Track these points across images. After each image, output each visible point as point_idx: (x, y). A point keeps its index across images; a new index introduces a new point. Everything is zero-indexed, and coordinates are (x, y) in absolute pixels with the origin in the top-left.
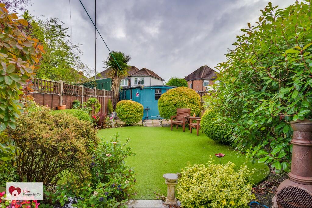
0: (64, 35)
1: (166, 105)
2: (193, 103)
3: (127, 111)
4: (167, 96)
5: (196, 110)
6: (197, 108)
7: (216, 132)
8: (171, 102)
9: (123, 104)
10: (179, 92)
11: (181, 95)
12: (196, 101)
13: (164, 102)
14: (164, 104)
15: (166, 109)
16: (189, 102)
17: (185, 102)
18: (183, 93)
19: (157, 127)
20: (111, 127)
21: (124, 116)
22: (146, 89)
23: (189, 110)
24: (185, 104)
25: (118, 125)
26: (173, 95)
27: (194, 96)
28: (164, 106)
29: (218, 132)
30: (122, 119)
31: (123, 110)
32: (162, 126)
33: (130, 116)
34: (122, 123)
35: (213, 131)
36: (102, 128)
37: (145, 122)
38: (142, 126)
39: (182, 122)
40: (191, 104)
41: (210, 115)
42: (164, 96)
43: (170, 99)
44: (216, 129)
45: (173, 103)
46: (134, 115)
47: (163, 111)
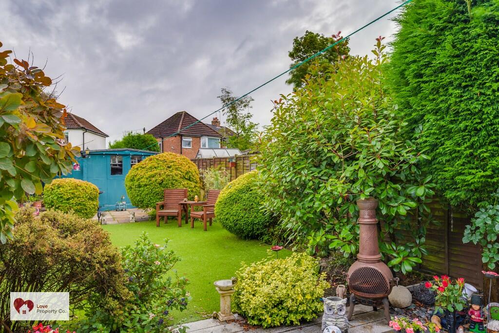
1: (146, 185)
2: (189, 180)
3: (68, 199)
4: (144, 168)
5: (194, 190)
6: (195, 187)
7: (242, 222)
8: (154, 179)
9: (59, 187)
10: (164, 161)
11: (169, 167)
12: (193, 176)
13: (139, 179)
14: (141, 184)
15: (145, 192)
16: (184, 178)
17: (176, 178)
18: (172, 164)
19: (127, 223)
22: (94, 156)
23: (185, 192)
24: (176, 181)
26: (155, 168)
27: (189, 167)
28: (140, 186)
29: (244, 221)
31: (61, 197)
32: (136, 221)
35: (238, 220)
37: (103, 216)
39: (176, 211)
40: (186, 182)
41: (231, 197)
42: (137, 169)
43: (150, 173)
44: (243, 217)
45: (156, 180)
46: (84, 205)
47: (138, 196)
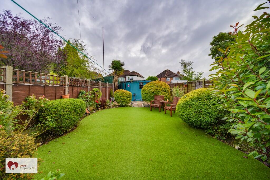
0: (84, 50)
1: (147, 93)
2: (165, 91)
3: (121, 97)
4: (147, 86)
5: (167, 96)
6: (168, 95)
7: (193, 119)
8: (150, 91)
9: (118, 92)
10: (155, 84)
11: (157, 86)
12: (167, 90)
13: (145, 91)
14: (146, 92)
15: (147, 96)
16: (163, 91)
17: (160, 91)
18: (158, 85)
19: (141, 107)
20: (110, 108)
21: (119, 100)
22: (134, 82)
23: (163, 97)
24: (160, 92)
25: (115, 106)
26: (152, 86)
27: (166, 86)
28: (145, 93)
29: (195, 119)
30: (118, 102)
31: (118, 96)
32: (144, 107)
33: (122, 100)
34: (118, 104)
35: (190, 118)
36: (104, 109)
37: (133, 104)
38: (131, 106)
39: (159, 105)
40: (164, 93)
41: (186, 103)
42: (145, 87)
43: (149, 88)
44: (194, 116)
45: (151, 91)
46: (126, 99)
47: (144, 97)
